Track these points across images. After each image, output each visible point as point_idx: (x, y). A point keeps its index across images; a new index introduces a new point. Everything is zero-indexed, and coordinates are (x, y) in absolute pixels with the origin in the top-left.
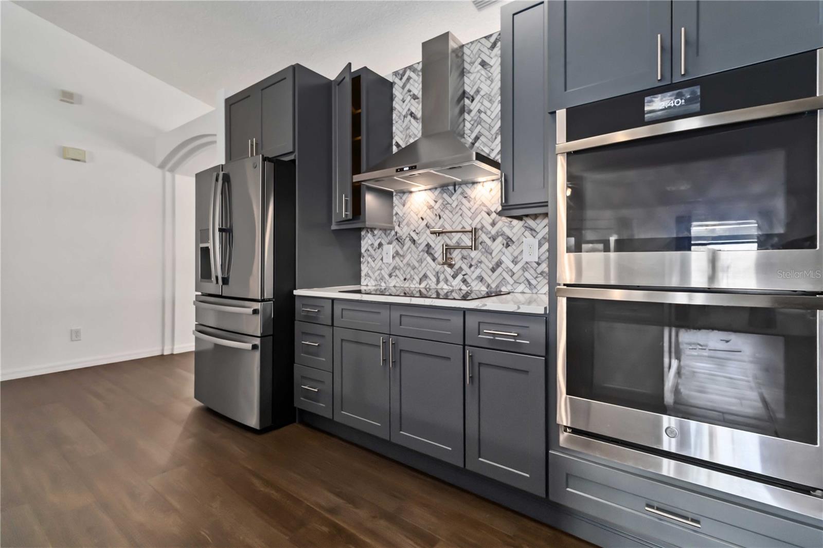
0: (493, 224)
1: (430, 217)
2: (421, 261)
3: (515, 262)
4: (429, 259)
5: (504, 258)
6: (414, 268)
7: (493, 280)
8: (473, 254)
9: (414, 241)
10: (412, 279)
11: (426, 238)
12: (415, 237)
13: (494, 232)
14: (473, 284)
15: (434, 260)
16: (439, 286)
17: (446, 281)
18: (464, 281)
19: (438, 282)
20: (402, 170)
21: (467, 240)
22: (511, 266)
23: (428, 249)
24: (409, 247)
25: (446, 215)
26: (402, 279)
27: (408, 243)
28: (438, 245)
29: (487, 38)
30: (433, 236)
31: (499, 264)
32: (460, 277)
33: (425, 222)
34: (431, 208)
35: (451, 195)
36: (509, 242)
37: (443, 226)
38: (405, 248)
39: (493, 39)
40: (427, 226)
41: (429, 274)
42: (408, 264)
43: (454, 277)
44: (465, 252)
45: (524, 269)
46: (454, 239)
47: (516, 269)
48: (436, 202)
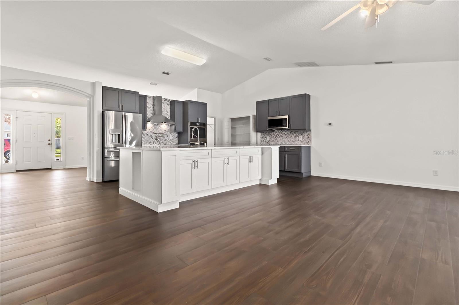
0: (165, 132)
1: (151, 130)
2: (149, 139)
3: (169, 139)
4: (151, 139)
5: (167, 139)
6: (147, 140)
7: (165, 142)
8: (161, 138)
9: (147, 135)
10: (147, 143)
11: (151, 134)
12: (148, 134)
13: (165, 134)
14: (161, 143)
15: (152, 139)
16: (154, 144)
17: (155, 143)
18: (159, 143)
19: (153, 143)
20: (163, 122)
21: (160, 135)
22: (168, 140)
23: (151, 136)
24: (146, 136)
25: (155, 130)
26: (144, 143)
27: (146, 135)
28: (154, 136)
29: (164, 98)
30: (152, 134)
31: (166, 140)
32: (158, 142)
33: (150, 131)
34: (152, 128)
35: (156, 126)
36: (168, 136)
37: (155, 132)
38: (145, 136)
39: (165, 99)
40: (151, 131)
41: (151, 142)
42: (146, 140)
43: (157, 142)
44: (159, 137)
45: (170, 140)
46: (157, 135)
47: (169, 140)
48: (153, 127)
